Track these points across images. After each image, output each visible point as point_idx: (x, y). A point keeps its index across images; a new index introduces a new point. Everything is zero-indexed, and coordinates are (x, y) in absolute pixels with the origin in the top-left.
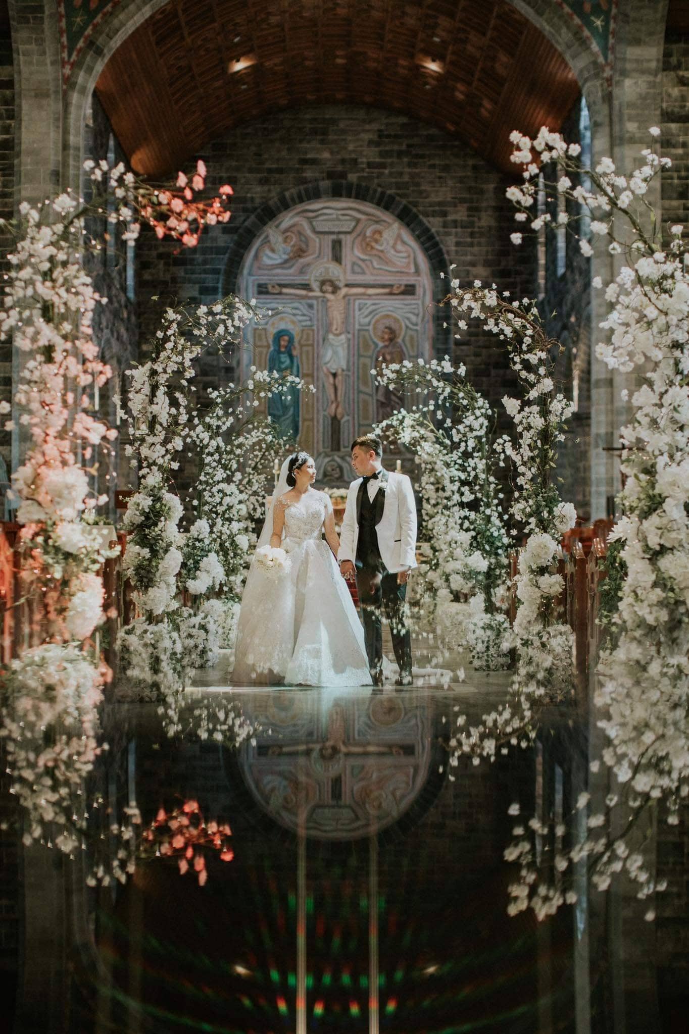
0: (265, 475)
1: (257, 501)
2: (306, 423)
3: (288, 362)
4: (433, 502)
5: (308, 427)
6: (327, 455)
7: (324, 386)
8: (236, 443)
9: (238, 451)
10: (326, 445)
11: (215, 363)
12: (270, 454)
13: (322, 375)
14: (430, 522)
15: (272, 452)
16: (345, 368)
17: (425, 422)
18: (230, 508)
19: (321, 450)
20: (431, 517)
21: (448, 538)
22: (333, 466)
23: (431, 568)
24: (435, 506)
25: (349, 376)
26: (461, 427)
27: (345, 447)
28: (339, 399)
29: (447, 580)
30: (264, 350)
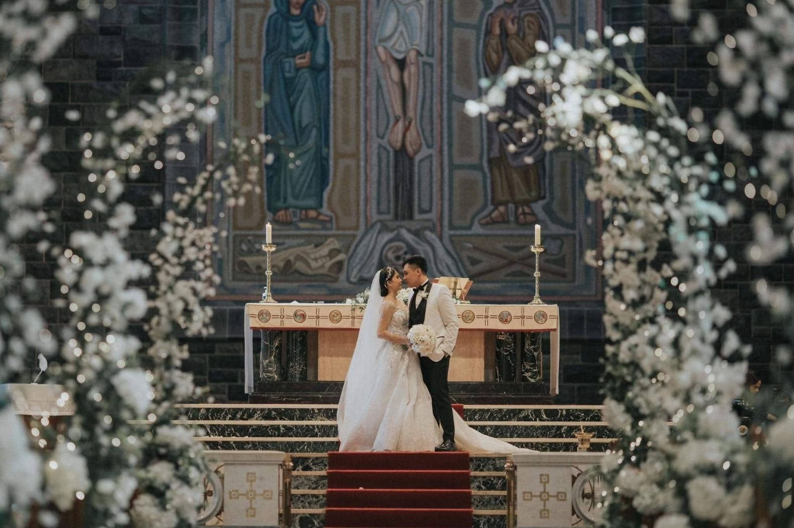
0: (214, 229)
1: (195, 292)
2: (342, 163)
3: (306, 35)
4: (630, 294)
5: (347, 168)
6: (385, 228)
7: (379, 87)
8: (119, 126)
9: (126, 151)
10: (384, 207)
11: (156, 38)
12: (226, 177)
13: (374, 63)
14: (625, 345)
15: (231, 170)
16: (423, 50)
17: (621, 73)
18: (102, 298)
19: (375, 217)
20: (628, 333)
21: (684, 379)
22: (398, 249)
23: (627, 460)
24: (635, 305)
25: (431, 66)
26: (746, 40)
27: (422, 211)
28: (411, 114)
29: (682, 493)
30: (258, 13)
